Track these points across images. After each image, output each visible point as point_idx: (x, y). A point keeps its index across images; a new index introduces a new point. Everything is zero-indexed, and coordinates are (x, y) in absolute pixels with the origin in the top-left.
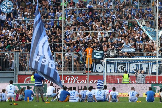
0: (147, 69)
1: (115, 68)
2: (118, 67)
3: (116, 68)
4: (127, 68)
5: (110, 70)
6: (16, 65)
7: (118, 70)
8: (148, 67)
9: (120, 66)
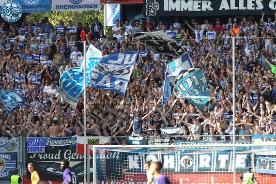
0: (227, 162)
1: (176, 162)
2: (180, 158)
3: (178, 161)
4: (196, 161)
5: (169, 164)
6: (21, 159)
7: (180, 165)
8: (229, 158)
9: (183, 158)
